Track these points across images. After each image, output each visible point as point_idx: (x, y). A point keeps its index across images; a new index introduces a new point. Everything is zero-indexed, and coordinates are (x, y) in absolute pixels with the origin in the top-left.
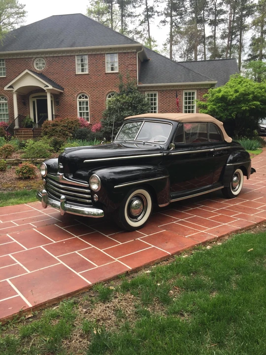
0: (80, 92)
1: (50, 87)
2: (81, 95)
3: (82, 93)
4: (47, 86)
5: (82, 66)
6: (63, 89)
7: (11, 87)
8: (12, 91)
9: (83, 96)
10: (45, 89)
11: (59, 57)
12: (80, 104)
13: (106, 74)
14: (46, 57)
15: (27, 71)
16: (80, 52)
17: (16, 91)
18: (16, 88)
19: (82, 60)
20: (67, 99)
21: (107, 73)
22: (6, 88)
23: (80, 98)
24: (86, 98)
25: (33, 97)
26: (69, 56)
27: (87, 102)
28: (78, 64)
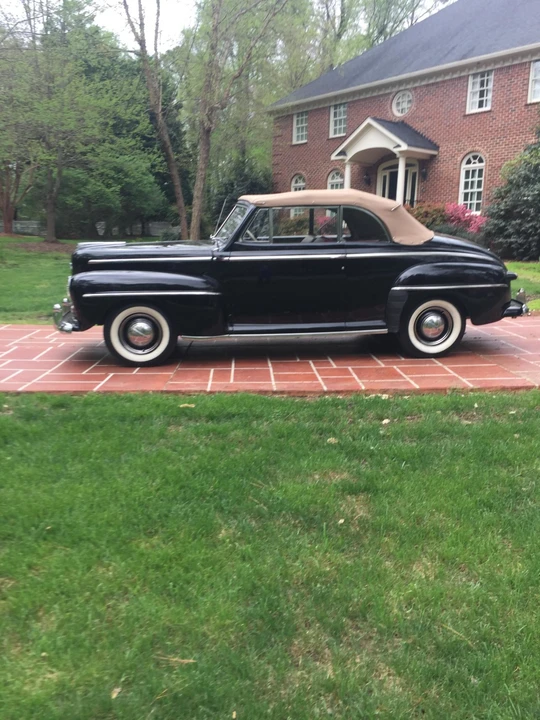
0: (469, 150)
1: (404, 147)
2: (470, 156)
3: (473, 152)
4: (399, 146)
5: (482, 94)
6: (436, 147)
7: (343, 153)
8: (344, 160)
9: (475, 157)
10: (396, 151)
11: (437, 83)
12: (467, 176)
13: (527, 105)
14: (415, 88)
15: (369, 121)
16: (478, 68)
17: (350, 160)
18: (351, 154)
19: (482, 84)
20: (442, 168)
21: (530, 104)
22: (333, 157)
23: (469, 162)
24: (481, 161)
25: (385, 169)
26: (455, 79)
27: (481, 171)
28: (474, 94)
